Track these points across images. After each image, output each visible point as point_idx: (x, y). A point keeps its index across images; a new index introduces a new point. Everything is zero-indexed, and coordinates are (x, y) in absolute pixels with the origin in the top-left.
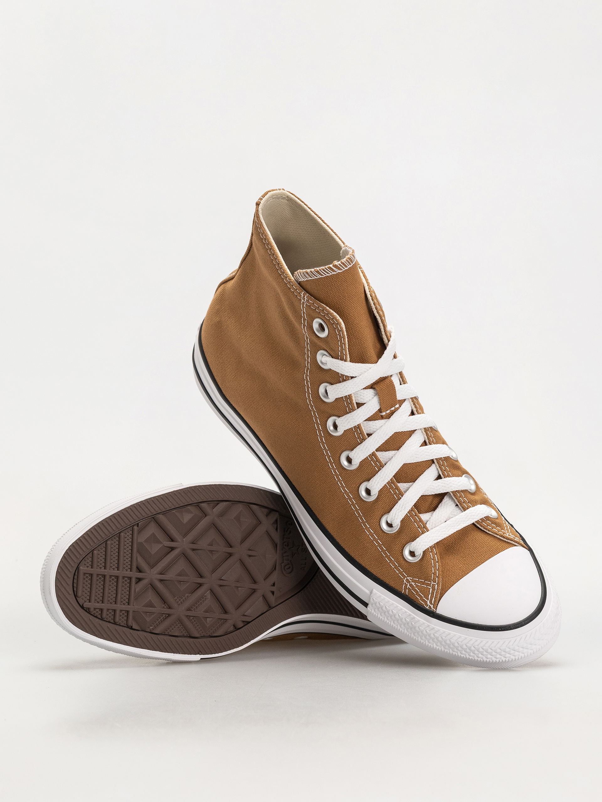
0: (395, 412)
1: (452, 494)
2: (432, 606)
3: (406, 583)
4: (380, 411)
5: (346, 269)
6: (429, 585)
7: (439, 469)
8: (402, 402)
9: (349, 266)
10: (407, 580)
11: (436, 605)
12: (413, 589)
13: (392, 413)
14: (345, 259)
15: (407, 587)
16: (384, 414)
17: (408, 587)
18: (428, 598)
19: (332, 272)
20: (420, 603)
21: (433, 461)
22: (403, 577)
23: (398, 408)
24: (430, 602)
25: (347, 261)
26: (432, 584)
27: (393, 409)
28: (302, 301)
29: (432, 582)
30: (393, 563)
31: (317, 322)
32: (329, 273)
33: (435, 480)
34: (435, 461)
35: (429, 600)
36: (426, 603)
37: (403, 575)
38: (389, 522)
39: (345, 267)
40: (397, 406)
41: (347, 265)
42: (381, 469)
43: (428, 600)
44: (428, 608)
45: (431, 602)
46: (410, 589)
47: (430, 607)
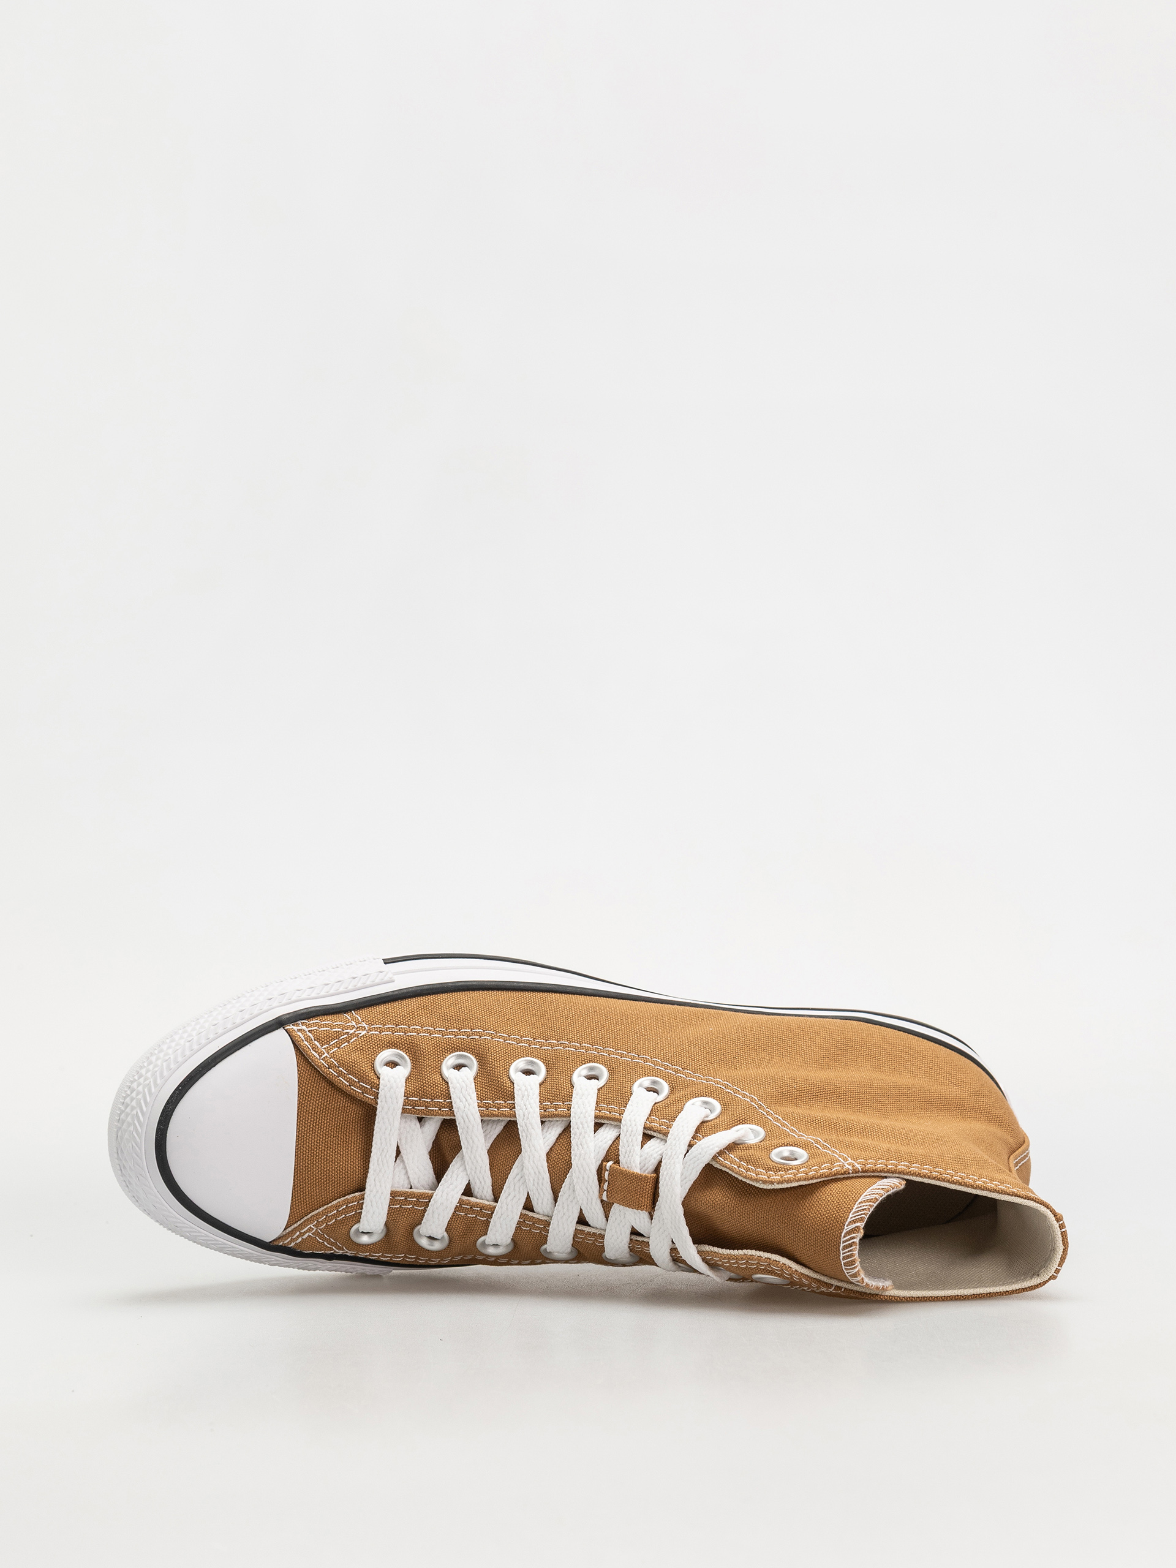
0: (600, 1186)
4: (618, 1163)
5: (842, 1245)
7: (478, 1200)
8: (607, 1207)
9: (843, 1254)
11: (293, 1036)
13: (600, 1180)
14: (856, 1252)
16: (609, 1166)
18: (311, 1033)
21: (496, 1200)
23: (601, 1195)
24: (304, 1030)
25: (852, 1255)
27: (605, 1186)
28: (850, 1161)
29: (328, 1056)
31: (801, 1157)
33: (469, 1182)
34: (494, 1204)
35: (308, 1032)
38: (464, 1069)
39: (844, 1244)
40: (605, 1198)
41: (845, 1251)
43: (309, 1030)
44: (298, 1022)
45: (302, 1031)
47: (297, 1028)
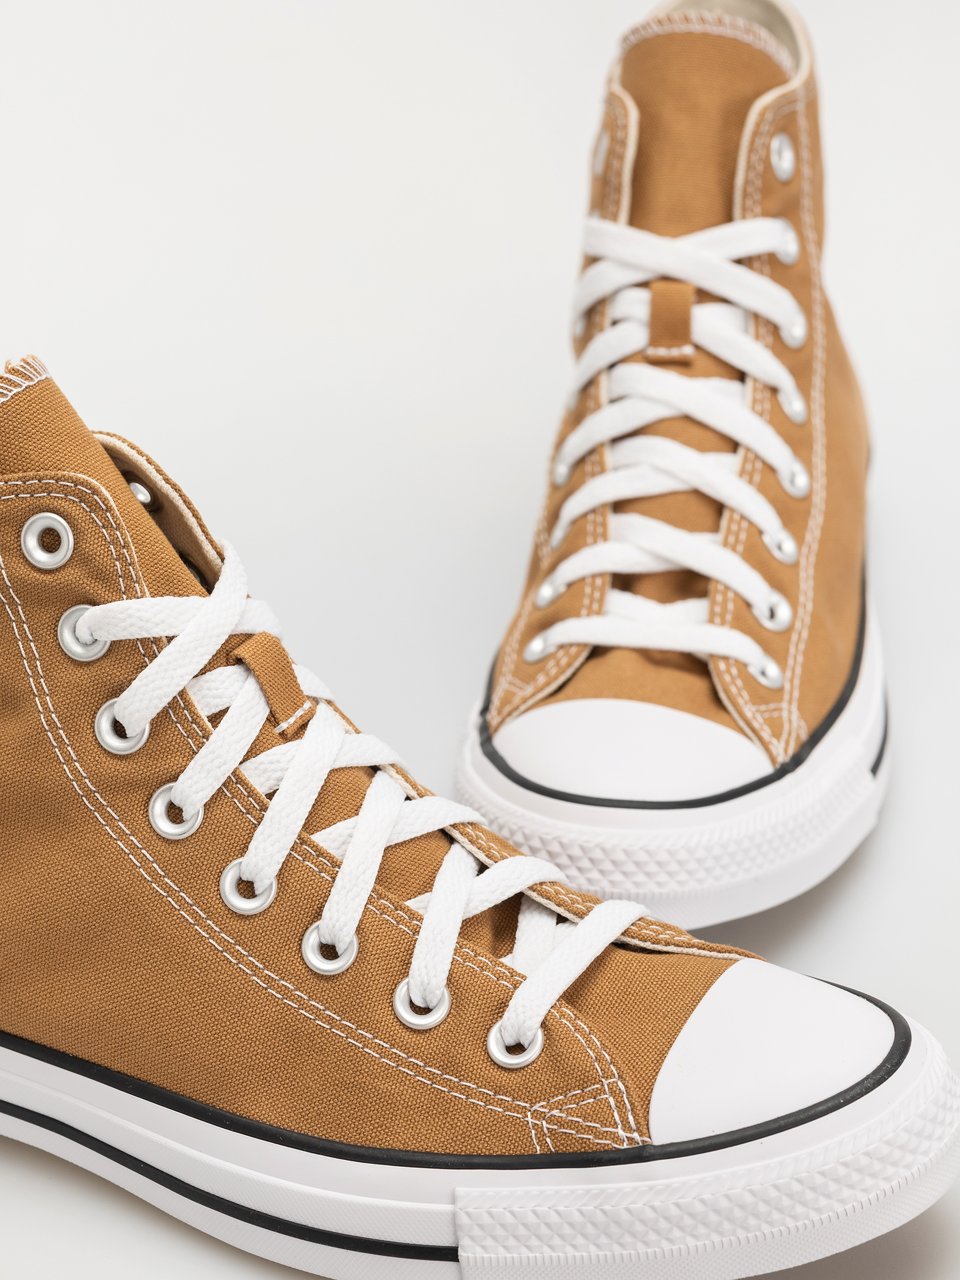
1: (534, 895)
2: (636, 1135)
3: (537, 1122)
4: (273, 719)
6: (602, 1091)
7: (474, 849)
8: (313, 700)
10: (537, 1115)
11: (644, 1126)
12: (562, 1126)
13: (306, 719)
15: (542, 1130)
16: (284, 726)
17: (546, 1131)
18: (616, 1123)
19: (10, 388)
20: (599, 1147)
22: (521, 1114)
24: (624, 1130)
26: (608, 1085)
27: (301, 713)
29: (603, 1080)
30: (478, 1093)
32: (5, 392)
33: (478, 875)
34: (456, 834)
35: (620, 1126)
36: (616, 1138)
37: (518, 1108)
38: (419, 1002)
40: (308, 706)
42: (338, 872)
43: (617, 1127)
44: (625, 1146)
45: (627, 1127)
46: (554, 1132)
47: (633, 1139)
